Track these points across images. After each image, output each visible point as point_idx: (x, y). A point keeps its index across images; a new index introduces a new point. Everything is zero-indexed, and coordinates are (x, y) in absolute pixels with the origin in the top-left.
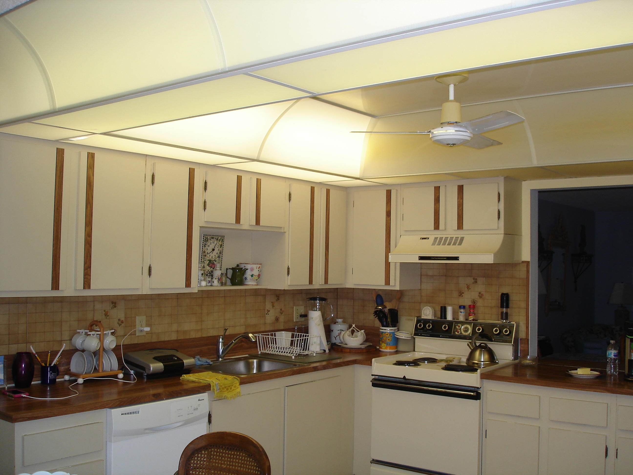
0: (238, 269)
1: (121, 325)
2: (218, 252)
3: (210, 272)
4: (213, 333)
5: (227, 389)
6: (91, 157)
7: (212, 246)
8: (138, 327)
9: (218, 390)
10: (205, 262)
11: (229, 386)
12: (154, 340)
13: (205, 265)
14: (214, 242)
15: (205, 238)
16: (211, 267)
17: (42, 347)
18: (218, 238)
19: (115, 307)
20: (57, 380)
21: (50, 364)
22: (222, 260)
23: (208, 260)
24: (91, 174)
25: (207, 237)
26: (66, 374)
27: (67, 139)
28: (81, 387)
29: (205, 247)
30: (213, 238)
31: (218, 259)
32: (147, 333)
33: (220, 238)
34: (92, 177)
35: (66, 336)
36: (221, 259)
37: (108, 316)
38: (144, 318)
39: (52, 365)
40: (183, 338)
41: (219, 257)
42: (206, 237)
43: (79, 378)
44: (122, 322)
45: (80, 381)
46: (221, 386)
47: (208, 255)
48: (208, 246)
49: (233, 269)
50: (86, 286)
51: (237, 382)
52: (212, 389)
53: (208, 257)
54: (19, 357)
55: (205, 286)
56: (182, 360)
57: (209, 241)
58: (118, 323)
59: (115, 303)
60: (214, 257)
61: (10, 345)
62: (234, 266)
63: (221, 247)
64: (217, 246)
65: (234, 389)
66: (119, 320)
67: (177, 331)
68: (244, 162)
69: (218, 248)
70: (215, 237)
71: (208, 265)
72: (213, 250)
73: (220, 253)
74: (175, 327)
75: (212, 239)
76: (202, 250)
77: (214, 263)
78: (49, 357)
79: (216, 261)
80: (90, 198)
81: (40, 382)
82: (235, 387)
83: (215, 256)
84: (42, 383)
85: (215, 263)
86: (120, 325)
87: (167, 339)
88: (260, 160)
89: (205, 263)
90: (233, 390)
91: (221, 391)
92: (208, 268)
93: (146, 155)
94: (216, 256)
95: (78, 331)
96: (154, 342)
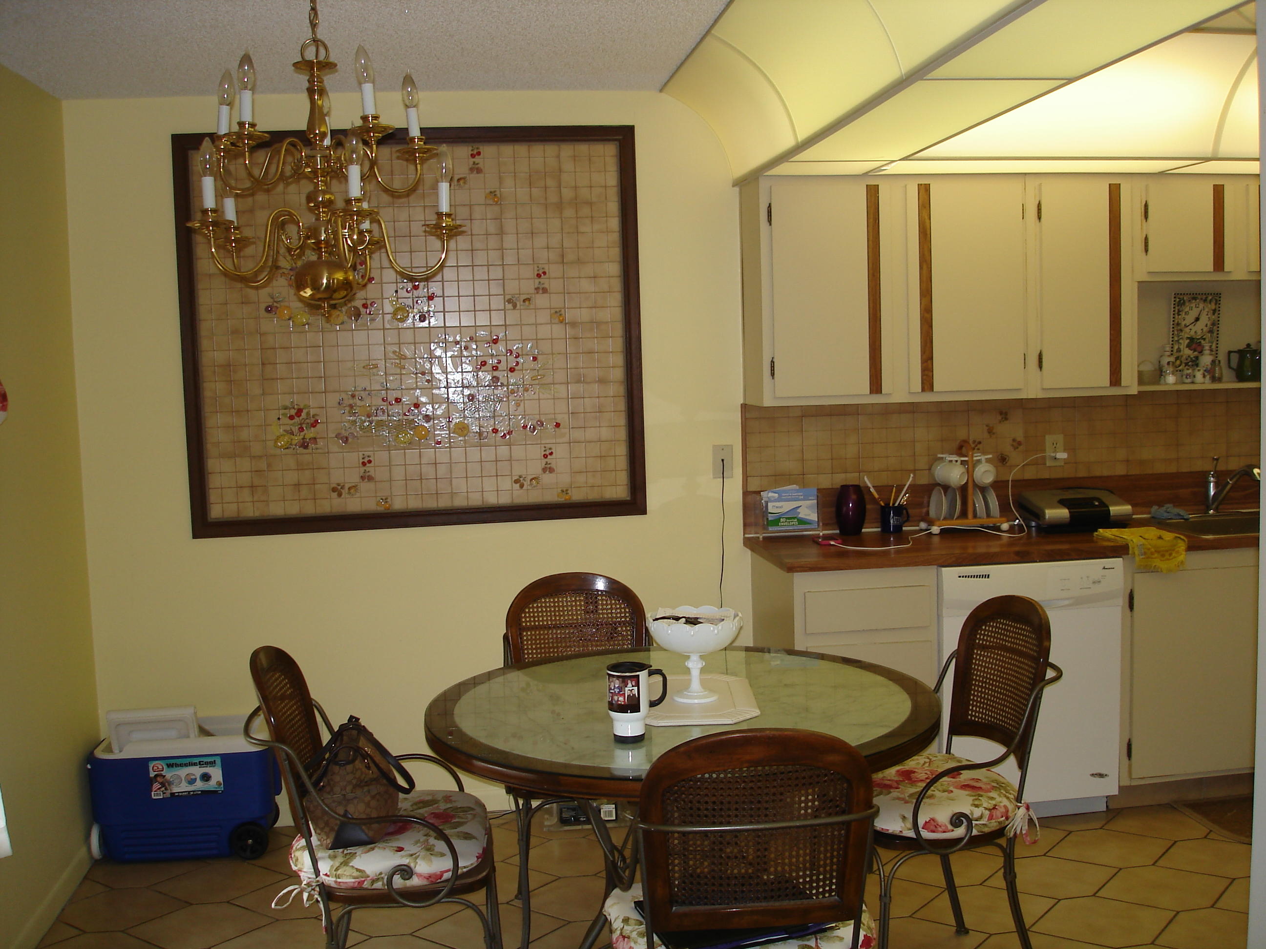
0: (1248, 352)
1: (1017, 448)
2: (1209, 323)
3: (1194, 359)
4: (1200, 466)
5: (1163, 556)
6: (925, 191)
7: (1193, 314)
8: (1049, 453)
9: (1142, 555)
10: (1180, 341)
11: (1167, 551)
12: (1082, 473)
13: (1181, 347)
14: (1197, 306)
15: (1178, 300)
16: (1195, 351)
17: (885, 479)
18: (1207, 298)
19: (1006, 419)
20: (904, 528)
21: (894, 504)
22: (1218, 337)
23: (1188, 338)
24: (926, 217)
25: (1181, 297)
26: (922, 521)
27: (878, 169)
28: (936, 540)
29: (1180, 315)
30: (1195, 299)
31: (1209, 335)
32: (1066, 462)
33: (1210, 298)
34: (927, 221)
35: (922, 463)
36: (1215, 334)
37: (994, 434)
38: (1060, 438)
39: (896, 505)
40: (1138, 472)
41: (1211, 331)
42: (1179, 298)
43: (933, 525)
44: (1020, 443)
45: (935, 530)
46: (1149, 549)
47: (1187, 330)
48: (1186, 313)
49: (1240, 352)
50: (926, 387)
51: (1182, 546)
52: (1130, 552)
53: (1188, 333)
54: (844, 492)
55: (1174, 384)
56: (1108, 507)
57: (1187, 304)
58: (1013, 445)
59: (1006, 414)
60: (1199, 332)
61: (833, 475)
62: (1242, 346)
63: (1214, 314)
64: (1204, 313)
65: (1176, 555)
66: (1014, 440)
67: (1128, 461)
68: (1190, 164)
69: (1207, 315)
70: (1199, 297)
71: (1188, 346)
72: (1197, 319)
73: (1213, 324)
74: (1121, 454)
75: (1194, 301)
76: (1173, 321)
77: (1200, 342)
78: (893, 494)
79: (1204, 339)
80: (926, 253)
81: (879, 529)
82: (1178, 552)
83: (1202, 329)
84: (882, 531)
85: (1203, 342)
86: (1015, 448)
87: (1106, 473)
88: (1219, 157)
89: (1181, 343)
90: (1175, 557)
91: (1148, 558)
92: (1188, 352)
93: (1025, 174)
94: (1205, 329)
95: (939, 456)
96: (1081, 478)
